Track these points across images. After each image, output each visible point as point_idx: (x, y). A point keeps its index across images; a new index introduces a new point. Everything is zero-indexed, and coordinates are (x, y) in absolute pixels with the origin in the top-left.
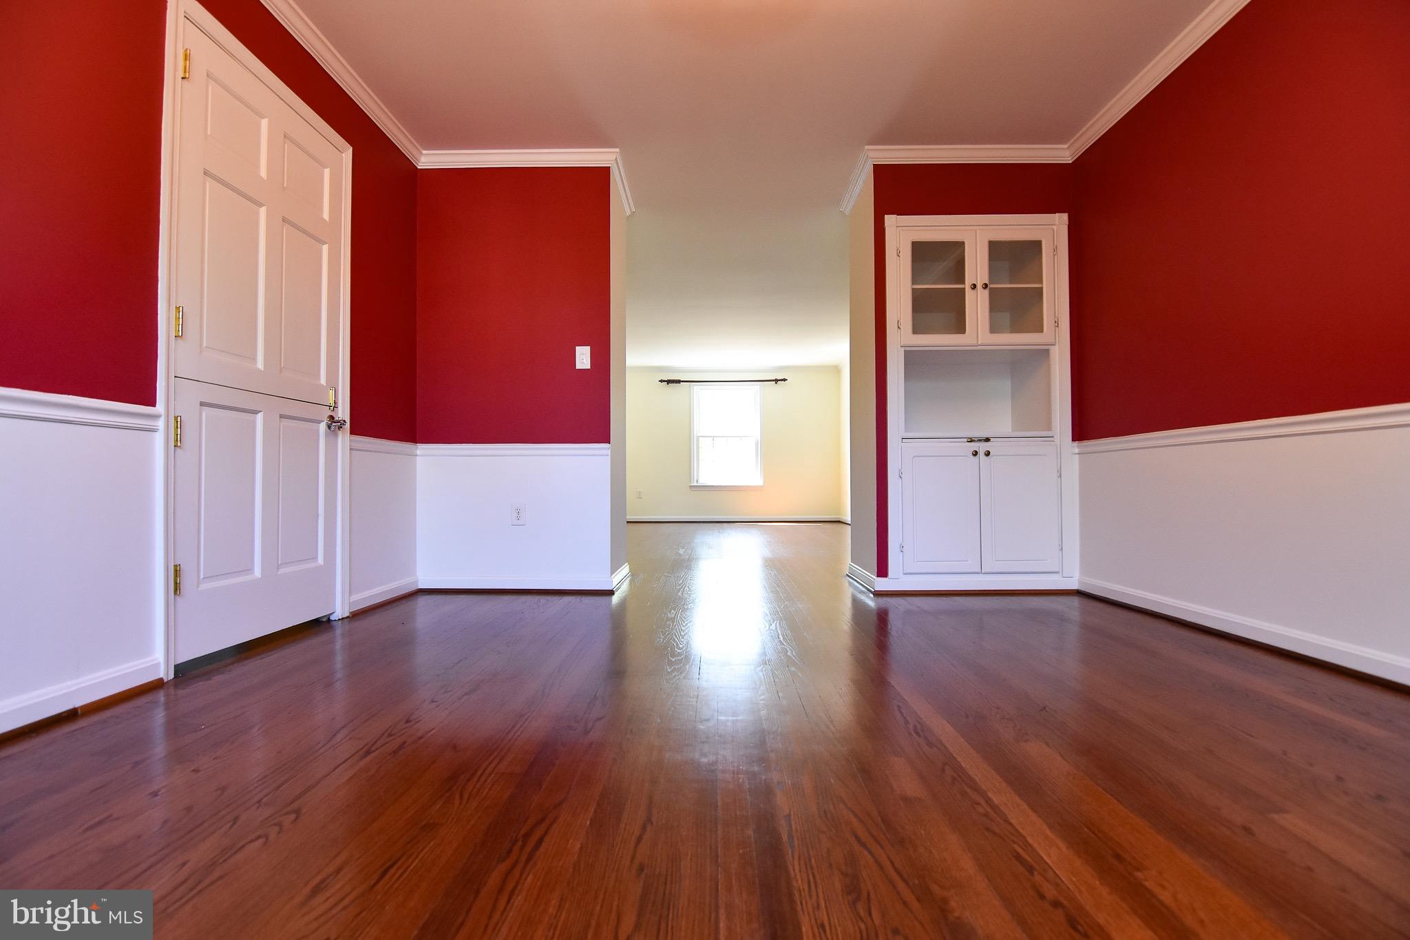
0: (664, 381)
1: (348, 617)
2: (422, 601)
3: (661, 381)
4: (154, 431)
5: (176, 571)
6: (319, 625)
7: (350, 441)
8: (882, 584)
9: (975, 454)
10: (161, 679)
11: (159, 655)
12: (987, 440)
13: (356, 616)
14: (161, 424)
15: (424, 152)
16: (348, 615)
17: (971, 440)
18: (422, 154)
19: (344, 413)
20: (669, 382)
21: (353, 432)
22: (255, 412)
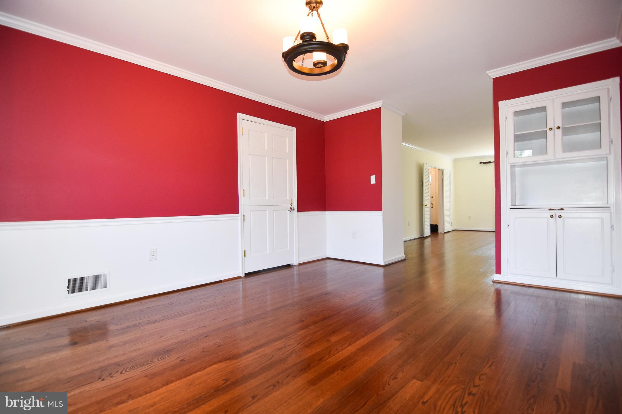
0: (482, 163)
1: (298, 265)
2: (328, 261)
3: (480, 163)
4: (238, 219)
5: (244, 251)
6: (288, 266)
7: (298, 214)
8: (497, 277)
9: (552, 216)
10: (241, 276)
11: (241, 271)
12: (562, 209)
13: (300, 264)
14: (240, 218)
15: (325, 116)
16: (298, 264)
17: (550, 209)
18: (324, 117)
19: (295, 206)
20: (484, 163)
21: (299, 211)
22: (267, 210)
